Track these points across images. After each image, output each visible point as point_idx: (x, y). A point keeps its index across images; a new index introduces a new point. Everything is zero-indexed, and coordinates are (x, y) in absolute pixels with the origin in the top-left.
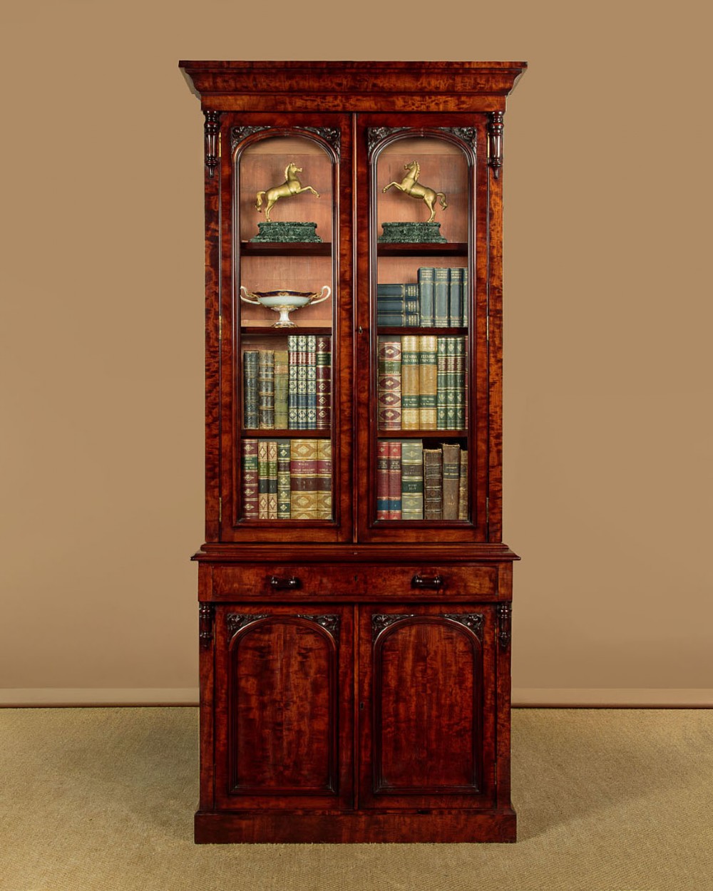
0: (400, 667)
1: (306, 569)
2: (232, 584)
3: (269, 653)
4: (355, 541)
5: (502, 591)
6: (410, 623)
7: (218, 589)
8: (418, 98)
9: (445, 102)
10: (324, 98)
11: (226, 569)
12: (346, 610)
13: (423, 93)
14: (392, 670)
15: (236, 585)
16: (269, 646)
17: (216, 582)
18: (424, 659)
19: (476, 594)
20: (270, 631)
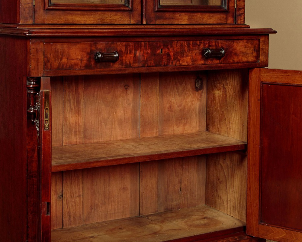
1: (124, 43)
2: (61, 59)
4: (144, 23)
5: (262, 58)
7: (49, 64)
11: (56, 45)
15: (64, 60)
17: (47, 58)
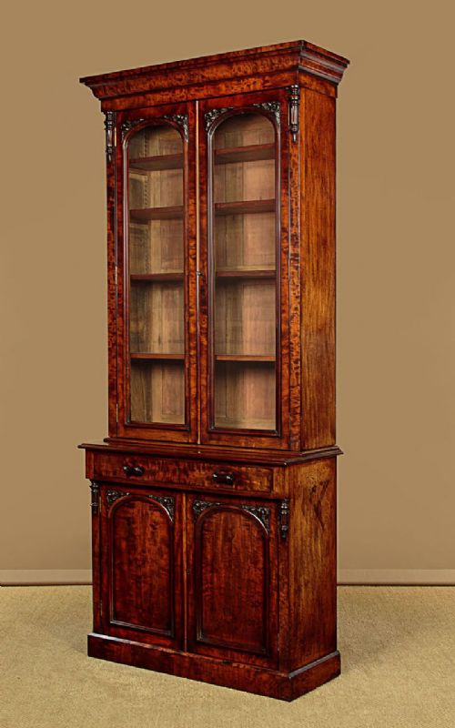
0: (214, 545)
3: (134, 523)
4: (199, 443)
5: (276, 489)
6: (220, 510)
8: (235, 82)
9: (254, 83)
10: (174, 92)
12: (178, 496)
13: (238, 78)
14: (209, 546)
16: (133, 518)
18: (230, 541)
19: (258, 491)
20: (133, 506)
